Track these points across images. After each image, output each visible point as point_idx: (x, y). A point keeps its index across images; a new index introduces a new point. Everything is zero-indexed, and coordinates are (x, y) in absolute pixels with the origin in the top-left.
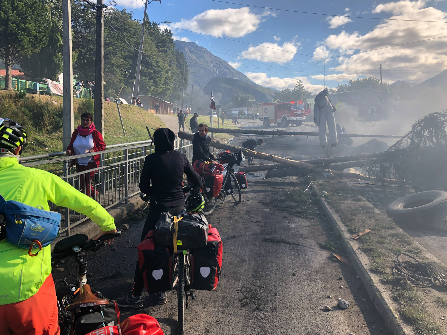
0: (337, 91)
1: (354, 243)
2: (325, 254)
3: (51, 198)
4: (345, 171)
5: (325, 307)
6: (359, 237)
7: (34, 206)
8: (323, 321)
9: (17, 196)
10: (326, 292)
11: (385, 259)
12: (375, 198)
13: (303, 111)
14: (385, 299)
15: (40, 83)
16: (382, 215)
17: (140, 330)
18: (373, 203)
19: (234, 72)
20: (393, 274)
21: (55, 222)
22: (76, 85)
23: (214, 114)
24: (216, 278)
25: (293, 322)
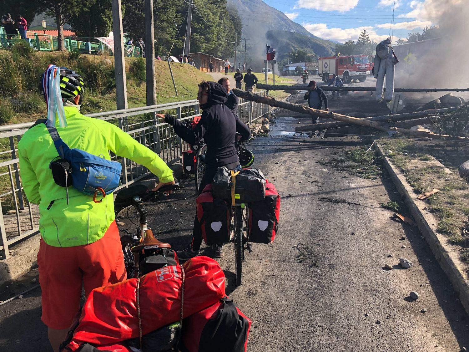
0: (407, 41)
1: (420, 204)
2: (388, 214)
3: (111, 148)
4: (413, 129)
5: (386, 265)
6: (425, 197)
7: (96, 155)
8: (383, 279)
9: (80, 144)
10: (387, 251)
11: (455, 219)
12: (445, 158)
13: (367, 65)
14: (452, 260)
15: (91, 43)
16: (453, 175)
17: (201, 269)
18: (444, 163)
19: (291, 24)
20: (463, 234)
21: (117, 171)
22: (127, 43)
23: (269, 71)
24: (273, 231)
25: (351, 278)
